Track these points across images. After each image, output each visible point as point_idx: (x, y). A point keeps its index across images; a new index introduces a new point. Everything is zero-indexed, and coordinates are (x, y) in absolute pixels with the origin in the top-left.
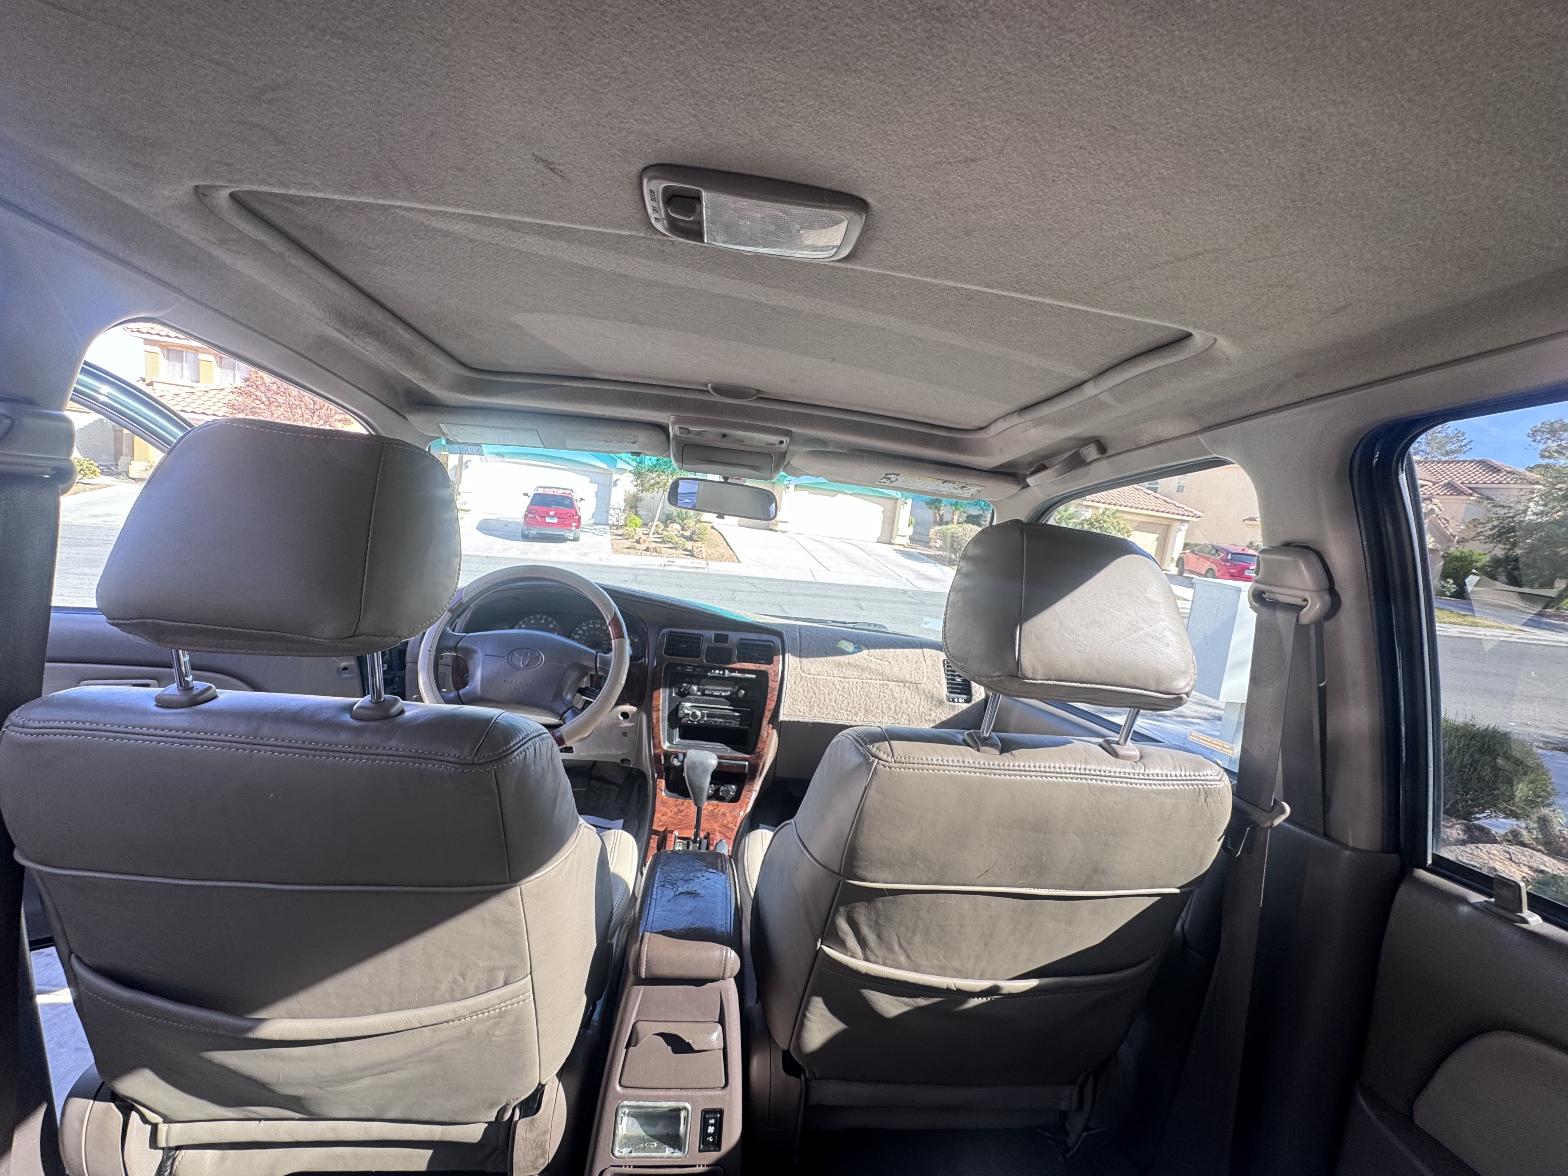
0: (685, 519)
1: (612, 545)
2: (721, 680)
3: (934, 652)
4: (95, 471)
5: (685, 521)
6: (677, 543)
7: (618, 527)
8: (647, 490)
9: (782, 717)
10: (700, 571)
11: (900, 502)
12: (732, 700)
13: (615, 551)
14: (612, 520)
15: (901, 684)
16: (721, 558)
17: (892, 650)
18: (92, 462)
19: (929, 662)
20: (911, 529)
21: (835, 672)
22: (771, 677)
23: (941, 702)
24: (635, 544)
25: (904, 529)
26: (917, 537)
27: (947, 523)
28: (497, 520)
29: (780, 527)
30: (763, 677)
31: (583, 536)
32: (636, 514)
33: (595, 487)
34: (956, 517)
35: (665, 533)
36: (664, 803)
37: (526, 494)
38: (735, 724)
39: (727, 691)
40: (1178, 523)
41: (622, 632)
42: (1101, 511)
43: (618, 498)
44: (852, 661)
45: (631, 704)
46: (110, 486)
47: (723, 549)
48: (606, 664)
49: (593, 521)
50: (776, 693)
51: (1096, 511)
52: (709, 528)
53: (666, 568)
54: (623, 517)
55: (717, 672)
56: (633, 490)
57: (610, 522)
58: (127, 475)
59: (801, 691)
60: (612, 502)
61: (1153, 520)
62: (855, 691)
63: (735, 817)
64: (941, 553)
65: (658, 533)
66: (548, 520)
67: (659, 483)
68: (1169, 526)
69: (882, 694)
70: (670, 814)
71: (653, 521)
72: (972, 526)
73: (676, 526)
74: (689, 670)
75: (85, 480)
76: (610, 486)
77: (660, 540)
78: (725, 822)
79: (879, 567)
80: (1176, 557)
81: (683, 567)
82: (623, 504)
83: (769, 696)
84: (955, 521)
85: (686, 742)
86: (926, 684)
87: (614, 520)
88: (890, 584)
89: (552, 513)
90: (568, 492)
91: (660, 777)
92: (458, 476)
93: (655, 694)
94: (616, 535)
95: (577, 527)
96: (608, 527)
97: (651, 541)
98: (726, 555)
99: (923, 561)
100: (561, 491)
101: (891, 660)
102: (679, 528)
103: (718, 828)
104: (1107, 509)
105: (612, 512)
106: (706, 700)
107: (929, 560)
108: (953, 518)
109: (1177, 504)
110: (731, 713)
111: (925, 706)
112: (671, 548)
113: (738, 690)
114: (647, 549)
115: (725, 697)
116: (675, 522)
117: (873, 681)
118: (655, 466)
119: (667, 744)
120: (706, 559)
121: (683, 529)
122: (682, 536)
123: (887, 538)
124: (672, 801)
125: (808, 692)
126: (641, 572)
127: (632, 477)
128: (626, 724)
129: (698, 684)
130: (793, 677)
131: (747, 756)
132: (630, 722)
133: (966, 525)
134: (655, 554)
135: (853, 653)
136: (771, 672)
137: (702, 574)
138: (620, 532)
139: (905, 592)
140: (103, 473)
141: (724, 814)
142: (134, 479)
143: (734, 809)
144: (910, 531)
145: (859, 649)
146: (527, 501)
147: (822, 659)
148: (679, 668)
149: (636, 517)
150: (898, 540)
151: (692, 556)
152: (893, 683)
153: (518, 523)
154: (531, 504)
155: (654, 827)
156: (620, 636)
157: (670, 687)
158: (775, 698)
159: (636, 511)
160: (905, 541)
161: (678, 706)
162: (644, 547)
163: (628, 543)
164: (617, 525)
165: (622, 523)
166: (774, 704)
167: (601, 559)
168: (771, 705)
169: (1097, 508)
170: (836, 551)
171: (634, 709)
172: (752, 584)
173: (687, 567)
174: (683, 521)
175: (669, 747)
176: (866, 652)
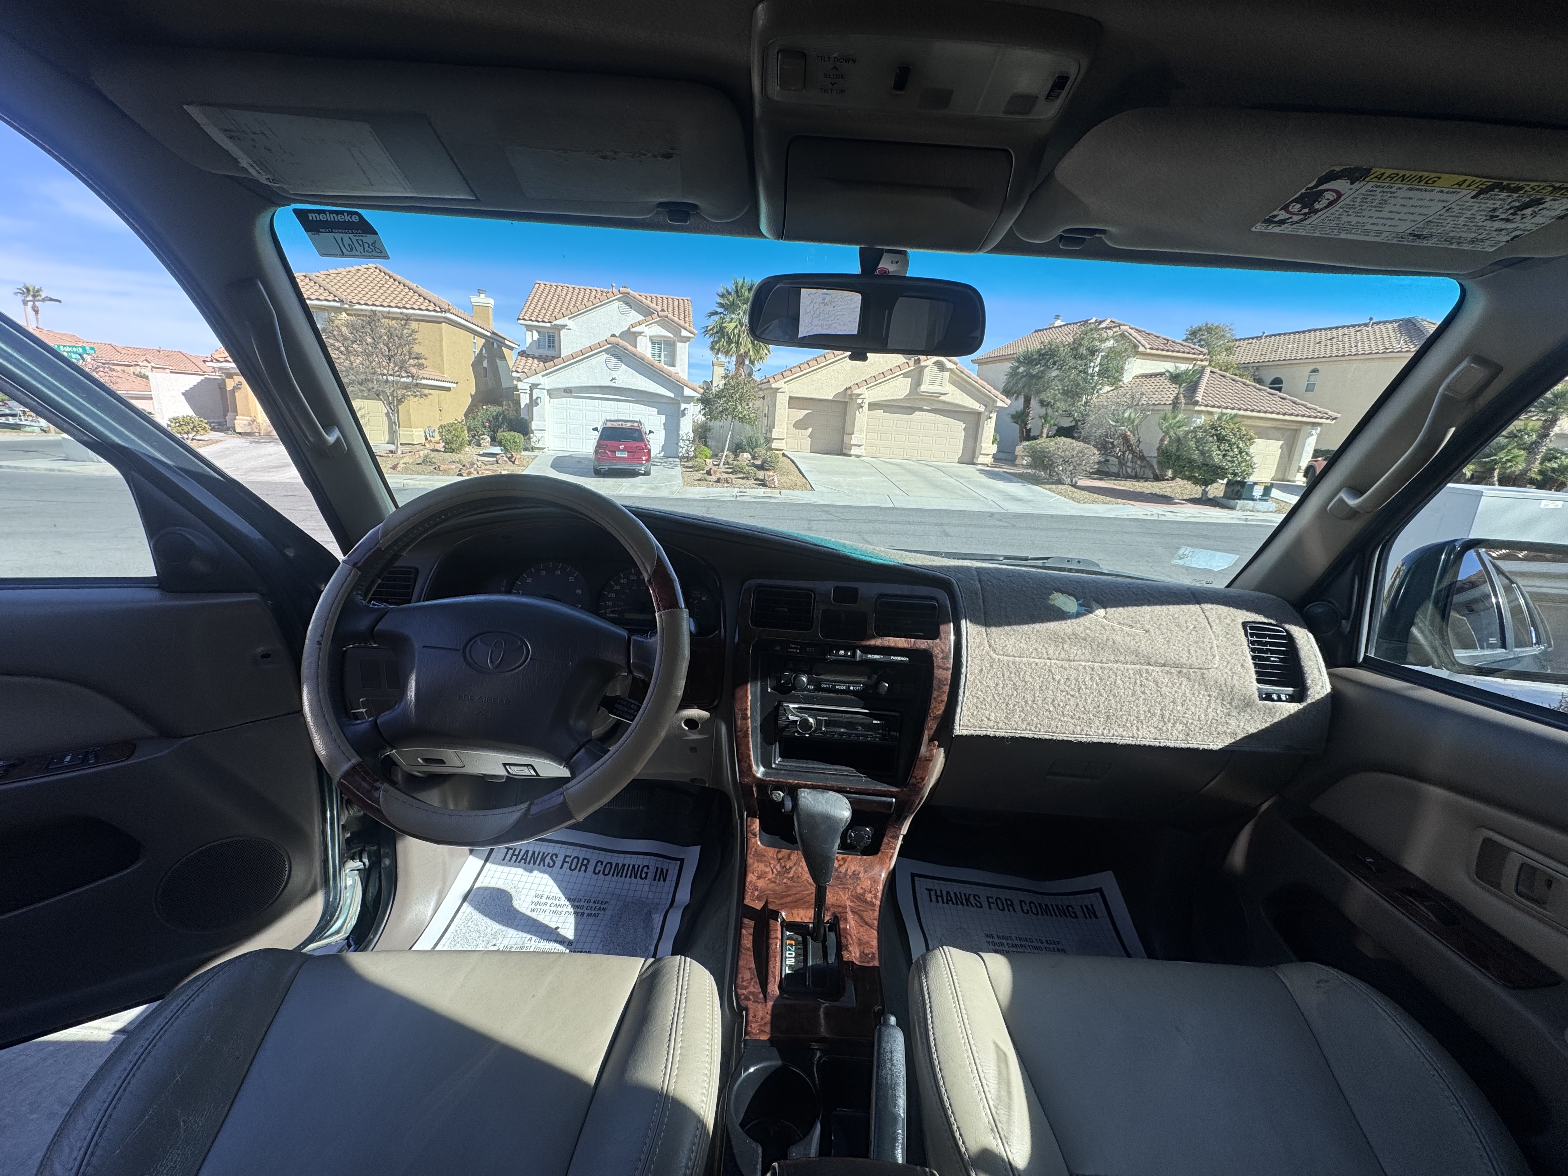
0: (756, 447)
1: (683, 478)
2: (849, 667)
3: (1223, 610)
4: (205, 427)
5: (756, 450)
6: (748, 473)
7: (688, 459)
8: (715, 418)
9: (958, 731)
10: (773, 500)
11: (983, 417)
12: (864, 697)
13: (686, 484)
14: (682, 452)
15: (1173, 670)
16: (794, 487)
17: (1147, 609)
18: (202, 419)
19: (1217, 629)
20: (995, 447)
21: (1051, 652)
22: (938, 660)
23: (1247, 704)
24: (706, 476)
25: (988, 447)
26: (1002, 455)
27: (1035, 438)
28: (570, 456)
29: (855, 451)
30: (924, 659)
31: (653, 469)
32: (706, 445)
33: (663, 418)
34: (1045, 431)
35: (735, 463)
36: (760, 857)
37: (596, 429)
38: (873, 737)
39: (859, 683)
40: (1309, 427)
41: (674, 595)
42: (1216, 417)
43: (686, 428)
44: (1079, 630)
45: (700, 708)
46: (221, 441)
47: (795, 477)
48: (646, 657)
49: (662, 454)
50: (947, 688)
51: (1210, 417)
52: (780, 456)
53: (738, 499)
54: (693, 449)
55: (842, 652)
56: (701, 418)
57: (681, 454)
58: (234, 430)
59: (992, 685)
60: (681, 432)
61: (1277, 424)
62: (1089, 683)
63: (875, 881)
64: (1029, 471)
65: (728, 462)
66: (618, 454)
67: (727, 409)
68: (1296, 431)
69: (1138, 688)
70: (770, 876)
71: (723, 451)
72: (1065, 439)
73: (746, 455)
74: (795, 650)
75: (198, 437)
76: (678, 416)
77: (730, 470)
78: (859, 891)
79: (961, 490)
80: (1304, 464)
81: (755, 497)
82: (692, 435)
83: (935, 694)
84: (1045, 435)
85: (792, 764)
86: (1218, 670)
87: (684, 451)
88: (975, 507)
89: (621, 447)
90: (636, 424)
91: (752, 815)
92: (530, 416)
93: (739, 693)
94: (687, 467)
95: (648, 460)
96: (678, 460)
97: (721, 472)
98: (799, 483)
99: (1010, 481)
100: (629, 424)
101: (1148, 627)
102: (750, 457)
103: (848, 903)
104: (1223, 414)
105: (681, 444)
106: (822, 698)
107: (1015, 479)
108: (1042, 432)
109: (1309, 405)
110: (867, 720)
111: (1216, 710)
112: (742, 478)
113: (877, 684)
114: (718, 481)
115: (854, 692)
116: (744, 451)
117: (1122, 666)
118: (722, 391)
119: (762, 769)
120: (779, 488)
121: (754, 458)
122: (754, 465)
123: (969, 458)
124: (771, 852)
125: (1005, 686)
126: (714, 504)
127: (700, 406)
128: (694, 736)
129: (808, 673)
130: (977, 661)
131: (894, 789)
132: (700, 733)
133: (1058, 439)
134: (726, 485)
135: (1078, 615)
136: (936, 651)
137: (776, 503)
138: (690, 464)
139: (992, 515)
140: (213, 429)
141: (855, 875)
142: (240, 433)
143: (871, 866)
144: (994, 449)
145: (1086, 608)
146: (597, 435)
147: (1026, 627)
148: (777, 648)
149: (706, 448)
150: (981, 459)
151: (764, 485)
152: (1157, 669)
153: (590, 459)
154: (601, 438)
155: (747, 902)
156: (671, 604)
157: (763, 679)
158: (945, 698)
159: (706, 441)
160: (989, 460)
161: (777, 708)
162: (714, 478)
163: (698, 475)
164: (687, 457)
165: (692, 454)
166: (942, 707)
167: (673, 493)
168: (938, 709)
169: (1211, 413)
170: (913, 473)
171: (705, 714)
172: (827, 512)
173: (759, 497)
174: (753, 450)
175: (765, 774)
176: (1101, 612)
